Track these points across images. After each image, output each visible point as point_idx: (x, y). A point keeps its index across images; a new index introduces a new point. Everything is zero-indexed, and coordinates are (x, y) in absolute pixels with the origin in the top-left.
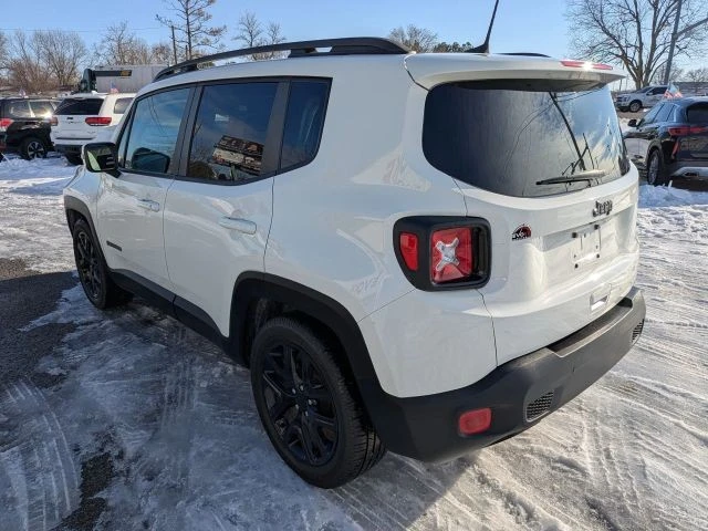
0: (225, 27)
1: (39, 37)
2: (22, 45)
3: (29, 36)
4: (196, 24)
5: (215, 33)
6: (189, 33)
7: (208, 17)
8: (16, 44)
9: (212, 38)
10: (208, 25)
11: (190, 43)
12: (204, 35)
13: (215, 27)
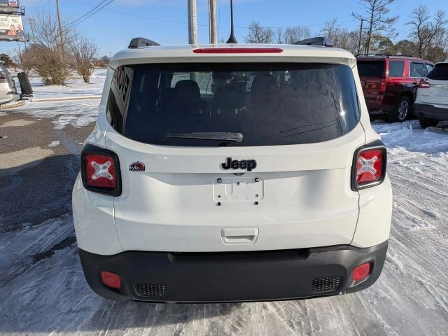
0: (398, 17)
1: (288, 31)
2: (280, 36)
3: (284, 30)
4: (378, 16)
5: (390, 21)
6: (372, 23)
7: (387, 11)
8: (277, 35)
9: (387, 25)
10: (385, 17)
11: (371, 29)
12: (382, 23)
13: (390, 18)
